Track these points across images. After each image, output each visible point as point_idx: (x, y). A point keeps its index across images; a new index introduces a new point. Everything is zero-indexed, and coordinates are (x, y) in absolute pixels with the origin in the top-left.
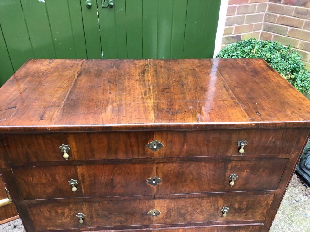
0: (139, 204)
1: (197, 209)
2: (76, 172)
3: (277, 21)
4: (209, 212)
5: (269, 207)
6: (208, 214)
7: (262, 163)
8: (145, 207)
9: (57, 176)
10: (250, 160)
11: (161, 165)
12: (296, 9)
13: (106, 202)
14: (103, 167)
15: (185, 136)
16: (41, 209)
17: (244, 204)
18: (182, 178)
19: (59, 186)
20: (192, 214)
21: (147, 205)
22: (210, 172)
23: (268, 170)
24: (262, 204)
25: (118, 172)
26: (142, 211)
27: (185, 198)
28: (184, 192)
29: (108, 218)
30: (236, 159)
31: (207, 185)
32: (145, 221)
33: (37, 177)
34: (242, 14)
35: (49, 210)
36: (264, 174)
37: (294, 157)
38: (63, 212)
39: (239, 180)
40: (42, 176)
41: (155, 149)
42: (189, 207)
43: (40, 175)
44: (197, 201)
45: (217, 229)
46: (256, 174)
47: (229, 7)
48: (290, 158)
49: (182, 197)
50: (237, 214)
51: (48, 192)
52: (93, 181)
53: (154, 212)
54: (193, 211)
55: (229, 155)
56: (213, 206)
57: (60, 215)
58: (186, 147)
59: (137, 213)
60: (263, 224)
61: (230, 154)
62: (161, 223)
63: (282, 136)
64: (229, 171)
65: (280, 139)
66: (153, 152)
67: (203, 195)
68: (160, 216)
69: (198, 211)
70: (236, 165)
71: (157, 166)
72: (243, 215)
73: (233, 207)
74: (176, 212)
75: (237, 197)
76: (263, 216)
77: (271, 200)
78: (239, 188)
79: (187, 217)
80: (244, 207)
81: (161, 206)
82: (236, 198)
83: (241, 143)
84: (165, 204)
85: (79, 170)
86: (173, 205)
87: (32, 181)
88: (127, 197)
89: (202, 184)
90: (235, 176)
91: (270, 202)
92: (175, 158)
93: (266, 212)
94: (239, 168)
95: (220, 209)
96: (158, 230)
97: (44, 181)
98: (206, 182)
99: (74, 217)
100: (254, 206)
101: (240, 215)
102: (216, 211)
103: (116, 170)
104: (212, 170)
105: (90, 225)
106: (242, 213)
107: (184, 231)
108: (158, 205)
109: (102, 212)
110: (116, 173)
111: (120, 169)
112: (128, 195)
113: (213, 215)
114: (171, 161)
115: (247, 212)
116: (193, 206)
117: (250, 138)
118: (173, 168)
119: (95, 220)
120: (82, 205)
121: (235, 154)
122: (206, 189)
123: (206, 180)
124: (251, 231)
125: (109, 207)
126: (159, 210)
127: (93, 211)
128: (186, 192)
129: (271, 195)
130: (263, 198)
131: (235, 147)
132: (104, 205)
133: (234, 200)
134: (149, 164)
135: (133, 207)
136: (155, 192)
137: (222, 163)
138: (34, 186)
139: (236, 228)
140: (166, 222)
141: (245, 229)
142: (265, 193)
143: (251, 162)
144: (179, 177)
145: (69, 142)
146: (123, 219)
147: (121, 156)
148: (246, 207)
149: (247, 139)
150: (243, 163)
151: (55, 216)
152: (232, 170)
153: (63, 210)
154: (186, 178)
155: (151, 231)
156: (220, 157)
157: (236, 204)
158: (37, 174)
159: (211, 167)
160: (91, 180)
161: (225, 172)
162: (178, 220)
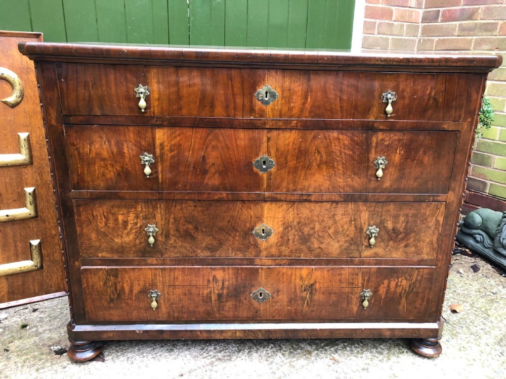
0: (240, 211)
1: (329, 228)
2: (154, 138)
3: (435, 46)
4: (348, 236)
5: (440, 229)
6: (346, 239)
7: (421, 138)
8: (250, 217)
9: (125, 145)
10: (401, 130)
11: (275, 133)
12: (460, 25)
13: (191, 203)
14: (193, 132)
15: (309, 80)
16: (94, 212)
17: (401, 221)
18: (305, 160)
19: (127, 165)
20: (321, 237)
21: (252, 214)
22: (346, 151)
23: (431, 152)
24: (429, 222)
25: (213, 143)
26: (245, 226)
27: (310, 201)
28: (307, 189)
29: (193, 238)
30: (381, 127)
31: (342, 177)
32: (248, 248)
33: (97, 147)
34: (384, 34)
35: (106, 214)
36: (426, 159)
37: (467, 127)
38: (125, 219)
39: (390, 170)
40: (105, 143)
41: (267, 101)
42: (315, 221)
43: (101, 142)
44: (327, 210)
45: (363, 273)
46: (415, 160)
47: (365, 21)
48: (461, 130)
49: (306, 201)
50: (391, 243)
51: (109, 176)
52: (176, 159)
53: (263, 230)
54: (323, 232)
55: (372, 119)
56: (353, 223)
57: (121, 226)
58: (310, 100)
59: (237, 231)
60: (434, 267)
61: (373, 116)
62: (272, 256)
63: (444, 87)
64: (373, 150)
65: (443, 92)
66: (264, 107)
67: (337, 198)
68: (273, 239)
69: (331, 231)
70: (382, 140)
71: (269, 135)
72: (401, 246)
73: (385, 227)
74: (296, 231)
75: (390, 205)
76: (433, 249)
77: (442, 215)
78: (391, 186)
79: (313, 244)
80: (401, 227)
81: (274, 218)
82: (388, 208)
83: (387, 95)
84: (279, 213)
85: (157, 136)
86: (291, 216)
87: (88, 152)
88: (224, 194)
89: (335, 175)
90: (383, 160)
91: (441, 219)
92: (295, 120)
93: (436, 240)
94: (388, 146)
95: (365, 231)
96: (269, 268)
97: (105, 154)
98: (339, 170)
99: (140, 233)
100: (416, 226)
101: (396, 244)
102: (358, 234)
103: (211, 140)
104: (349, 148)
105: (164, 251)
106: (400, 241)
107: (309, 273)
108: (270, 215)
109: (184, 225)
110: (211, 146)
111: (216, 138)
112: (225, 189)
113: (354, 243)
114: (288, 127)
115: (407, 240)
116: (323, 221)
117: (399, 89)
118: (291, 140)
119: (172, 242)
120: (155, 208)
121: (381, 117)
122: (342, 184)
123: (340, 167)
124: (416, 280)
125: (196, 214)
126: (271, 226)
127: (172, 220)
128: (311, 190)
129: (441, 204)
130: (428, 209)
131: (379, 104)
132: (189, 209)
133: (385, 212)
134: (257, 131)
135: (232, 217)
136: (265, 186)
137: (362, 134)
138: (91, 163)
139: (392, 273)
140: (281, 252)
141: (407, 276)
142: (432, 198)
143: (404, 134)
144: (300, 157)
145: (149, 81)
146: (215, 243)
147: (219, 113)
148: (405, 228)
149: (396, 89)
150: (393, 137)
151: (113, 229)
152: (377, 149)
153: (126, 216)
154: (311, 161)
155: (257, 269)
156: (359, 123)
157: (389, 222)
158: (98, 139)
159: (346, 142)
160: (173, 157)
161: (368, 151)
162: (299, 249)
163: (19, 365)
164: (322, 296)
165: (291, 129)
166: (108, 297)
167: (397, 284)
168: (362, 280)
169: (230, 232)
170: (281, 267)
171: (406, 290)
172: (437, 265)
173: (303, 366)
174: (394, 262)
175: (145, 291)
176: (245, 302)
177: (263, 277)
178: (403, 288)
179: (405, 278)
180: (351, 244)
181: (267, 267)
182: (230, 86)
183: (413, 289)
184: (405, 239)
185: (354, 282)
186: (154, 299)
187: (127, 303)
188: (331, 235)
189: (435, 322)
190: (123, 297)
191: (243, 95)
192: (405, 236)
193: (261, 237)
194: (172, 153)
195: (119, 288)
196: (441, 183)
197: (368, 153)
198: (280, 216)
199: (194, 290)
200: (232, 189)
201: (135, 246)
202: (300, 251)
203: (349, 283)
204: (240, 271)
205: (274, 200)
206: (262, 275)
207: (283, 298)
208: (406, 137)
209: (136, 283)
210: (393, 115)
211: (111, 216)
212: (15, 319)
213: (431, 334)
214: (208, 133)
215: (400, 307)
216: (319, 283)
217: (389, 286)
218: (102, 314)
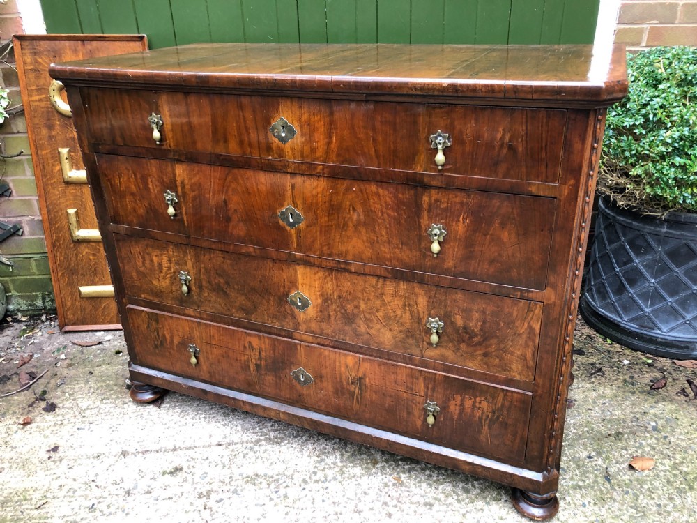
0: (272, 271)
1: (378, 310)
2: (174, 175)
4: (402, 325)
5: (537, 341)
6: (400, 328)
7: (496, 202)
8: (282, 280)
9: (150, 180)
10: (465, 189)
11: (299, 179)
13: (219, 254)
14: (211, 170)
15: (332, 113)
16: (132, 249)
17: (474, 319)
18: (338, 217)
19: (153, 202)
20: (368, 320)
21: (285, 277)
22: (389, 212)
23: (513, 225)
24: (517, 327)
26: (279, 290)
27: (350, 272)
28: (345, 256)
29: (226, 294)
30: (434, 183)
31: (387, 245)
32: (285, 318)
33: (125, 179)
35: (142, 254)
36: (505, 235)
37: (568, 194)
38: (160, 261)
39: (452, 244)
40: (132, 176)
41: (284, 138)
42: (360, 298)
43: (129, 175)
44: (373, 286)
45: (425, 378)
46: (488, 234)
48: (558, 197)
49: (344, 270)
50: (463, 346)
51: (139, 212)
52: (198, 200)
53: (299, 299)
54: (370, 313)
55: (419, 170)
56: (408, 308)
57: (157, 268)
58: (336, 140)
59: (270, 294)
60: (531, 394)
61: (421, 166)
62: (313, 332)
63: (524, 128)
65: (523, 136)
66: (281, 145)
67: (383, 273)
68: (311, 311)
69: (380, 314)
70: (437, 201)
71: (293, 181)
72: (478, 353)
73: (452, 323)
74: (338, 306)
75: (456, 293)
76: (528, 367)
77: (538, 322)
79: (359, 327)
80: (476, 326)
81: (310, 286)
82: (454, 297)
83: (436, 138)
84: (315, 280)
85: (177, 172)
86: (330, 286)
87: (119, 184)
88: (251, 249)
89: (378, 242)
90: (439, 229)
91: (537, 327)
92: (320, 165)
93: (531, 355)
94: (446, 210)
95: (424, 323)
96: (309, 346)
97: (133, 188)
98: (382, 236)
99: (175, 278)
100: (499, 330)
101: (471, 350)
102: (416, 325)
103: (230, 182)
104: (392, 208)
105: (200, 304)
106: (475, 345)
107: (356, 362)
108: (305, 282)
109: (215, 278)
110: (230, 189)
111: (236, 179)
112: (252, 243)
113: (412, 336)
114: (314, 173)
115: (486, 347)
116: (368, 299)
117: (454, 128)
118: (320, 189)
119: (206, 294)
120: (185, 253)
121: (431, 168)
122: (388, 255)
123: (384, 233)
124: (502, 406)
125: (225, 266)
126: (308, 296)
127: (202, 270)
128: (350, 257)
129: (536, 305)
130: (516, 308)
131: (427, 149)
132: (218, 259)
133: (451, 302)
134: (279, 175)
135: (264, 276)
136: (295, 245)
137: (408, 190)
138: (122, 196)
139: (466, 388)
140: (322, 330)
141: (488, 397)
142: (519, 293)
143: (469, 195)
144: (333, 214)
145: (161, 110)
146: (249, 304)
147: (233, 149)
148: (481, 330)
149: (450, 129)
150: (453, 198)
151: (150, 270)
152: (431, 213)
153: (160, 258)
154: (346, 219)
155: (295, 345)
156: (402, 175)
157: (458, 316)
158: (126, 172)
159: (388, 200)
160: (195, 198)
161: (418, 215)
162: (343, 330)
163: (92, 390)
164: (374, 395)
165: (318, 177)
166: (153, 342)
167: (474, 405)
168: (425, 386)
169: (263, 294)
170: (322, 347)
171: (488, 416)
172: (537, 391)
173: (354, 476)
174: (469, 373)
175: (184, 344)
176: (285, 380)
177: (303, 356)
178: (483, 413)
179: (486, 399)
180: (408, 337)
181: (307, 344)
182: (241, 117)
183: (498, 417)
184: (484, 345)
185: (414, 387)
186: (193, 354)
187: (170, 352)
188: (381, 319)
189: (539, 472)
190: (165, 344)
191: (257, 129)
192: (484, 341)
193: (298, 307)
194: (194, 194)
195: (161, 334)
196: (532, 273)
197: (419, 218)
198: (317, 284)
199: (231, 353)
200: (259, 243)
201: (172, 292)
202: (346, 334)
203: (407, 387)
204: (276, 343)
205: (307, 263)
206: (301, 353)
207: (328, 386)
208: (473, 200)
209: (175, 333)
210: (448, 167)
211: (146, 256)
212: (116, 342)
213: (530, 486)
214: (227, 172)
215: (482, 437)
216: (370, 379)
217: (462, 404)
218: (151, 359)
